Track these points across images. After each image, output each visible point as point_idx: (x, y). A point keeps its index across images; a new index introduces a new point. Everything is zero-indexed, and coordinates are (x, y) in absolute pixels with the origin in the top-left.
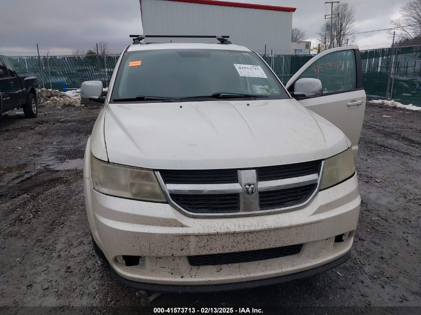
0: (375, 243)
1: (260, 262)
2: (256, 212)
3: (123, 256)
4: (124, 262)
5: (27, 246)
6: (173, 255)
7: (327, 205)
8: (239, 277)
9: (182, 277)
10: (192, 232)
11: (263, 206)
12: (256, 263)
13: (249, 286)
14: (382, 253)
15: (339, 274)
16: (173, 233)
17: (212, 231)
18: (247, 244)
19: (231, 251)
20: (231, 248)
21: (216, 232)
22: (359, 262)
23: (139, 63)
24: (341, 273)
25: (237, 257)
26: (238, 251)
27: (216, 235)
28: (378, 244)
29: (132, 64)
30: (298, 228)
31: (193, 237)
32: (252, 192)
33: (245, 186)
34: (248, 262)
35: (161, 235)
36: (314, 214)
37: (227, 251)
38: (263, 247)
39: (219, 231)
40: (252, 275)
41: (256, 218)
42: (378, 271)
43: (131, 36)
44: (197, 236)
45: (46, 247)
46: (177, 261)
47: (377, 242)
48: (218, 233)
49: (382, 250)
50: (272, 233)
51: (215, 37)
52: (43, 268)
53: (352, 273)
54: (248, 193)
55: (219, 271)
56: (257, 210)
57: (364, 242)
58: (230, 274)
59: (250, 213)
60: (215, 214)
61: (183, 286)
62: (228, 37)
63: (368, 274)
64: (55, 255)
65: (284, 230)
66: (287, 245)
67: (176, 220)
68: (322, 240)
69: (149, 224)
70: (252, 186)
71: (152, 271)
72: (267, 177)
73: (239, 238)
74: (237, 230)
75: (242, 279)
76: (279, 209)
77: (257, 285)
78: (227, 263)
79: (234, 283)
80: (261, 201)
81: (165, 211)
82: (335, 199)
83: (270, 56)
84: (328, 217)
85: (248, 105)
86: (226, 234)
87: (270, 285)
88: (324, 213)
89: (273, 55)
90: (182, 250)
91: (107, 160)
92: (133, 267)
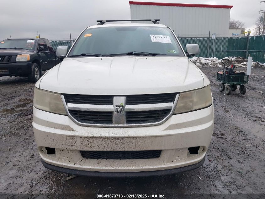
0: (239, 162)
1: (128, 160)
2: (123, 125)
3: (46, 147)
4: (47, 151)
5: (18, 141)
6: (67, 148)
7: (177, 125)
8: (110, 168)
9: (74, 164)
10: (78, 135)
11: (128, 121)
12: (126, 160)
13: (118, 175)
14: (241, 169)
15: (201, 179)
16: (66, 134)
17: (90, 135)
18: (115, 146)
19: (104, 150)
20: (104, 148)
21: (93, 136)
22: (220, 173)
23: (90, 35)
24: (202, 178)
25: (113, 155)
26: (109, 151)
27: (93, 138)
28: (242, 163)
29: (86, 35)
30: (152, 138)
31: (79, 138)
32: (121, 112)
33: (116, 107)
34: (120, 159)
35: (60, 135)
36: (165, 130)
37: (101, 150)
38: (127, 149)
39: (95, 135)
40: (119, 168)
41: (122, 129)
42: (232, 180)
43: (97, 21)
44: (81, 137)
45: (27, 143)
46: (71, 153)
47: (242, 160)
48: (94, 136)
49: (243, 167)
50: (132, 140)
51: (150, 20)
52: (20, 154)
53: (211, 179)
54: (118, 112)
55: (99, 163)
56: (124, 124)
57: (231, 160)
58: (105, 166)
59: (119, 125)
60: (95, 125)
61: (75, 170)
62: (159, 20)
63: (223, 182)
64: (30, 147)
65: (141, 138)
66: (144, 150)
67: (69, 126)
68: (173, 150)
69: (54, 128)
70: (121, 107)
71: (60, 158)
72: (133, 103)
73: (109, 142)
74: (107, 136)
75: (112, 170)
76: (139, 125)
77: (124, 175)
78: (106, 159)
79: (107, 172)
80: (127, 118)
81: (65, 120)
82: (185, 121)
83: (213, 38)
84: (177, 133)
85: (146, 59)
86: (100, 138)
87: (132, 177)
88: (174, 130)
89: (215, 38)
90: (72, 146)
91: (38, 88)
92: (50, 156)
